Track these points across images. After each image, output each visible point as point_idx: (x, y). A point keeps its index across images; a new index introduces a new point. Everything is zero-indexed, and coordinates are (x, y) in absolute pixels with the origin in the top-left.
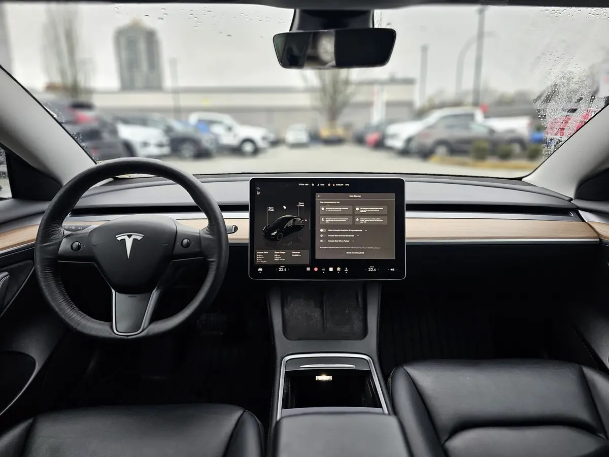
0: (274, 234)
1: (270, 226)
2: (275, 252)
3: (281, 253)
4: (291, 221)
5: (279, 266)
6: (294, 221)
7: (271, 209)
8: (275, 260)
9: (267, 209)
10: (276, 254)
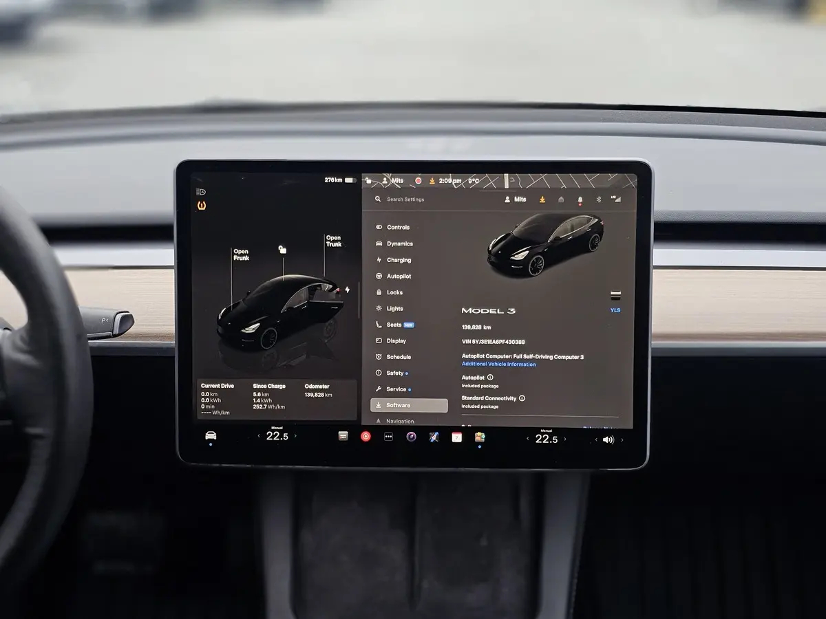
0: (251, 329)
1: (238, 307)
2: (256, 386)
3: (272, 386)
4: (303, 293)
5: (267, 425)
6: (312, 291)
7: (241, 255)
8: (256, 407)
9: (229, 255)
10: (258, 390)
